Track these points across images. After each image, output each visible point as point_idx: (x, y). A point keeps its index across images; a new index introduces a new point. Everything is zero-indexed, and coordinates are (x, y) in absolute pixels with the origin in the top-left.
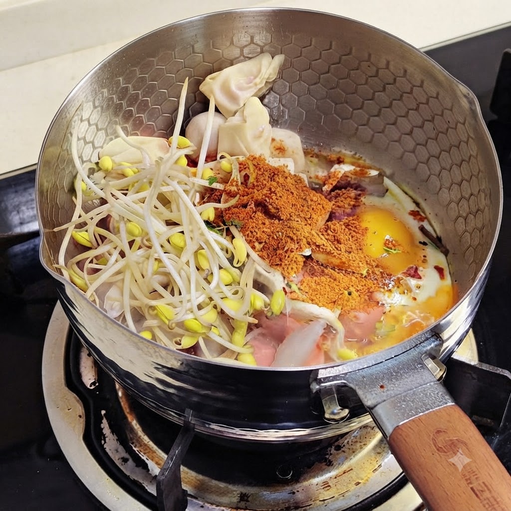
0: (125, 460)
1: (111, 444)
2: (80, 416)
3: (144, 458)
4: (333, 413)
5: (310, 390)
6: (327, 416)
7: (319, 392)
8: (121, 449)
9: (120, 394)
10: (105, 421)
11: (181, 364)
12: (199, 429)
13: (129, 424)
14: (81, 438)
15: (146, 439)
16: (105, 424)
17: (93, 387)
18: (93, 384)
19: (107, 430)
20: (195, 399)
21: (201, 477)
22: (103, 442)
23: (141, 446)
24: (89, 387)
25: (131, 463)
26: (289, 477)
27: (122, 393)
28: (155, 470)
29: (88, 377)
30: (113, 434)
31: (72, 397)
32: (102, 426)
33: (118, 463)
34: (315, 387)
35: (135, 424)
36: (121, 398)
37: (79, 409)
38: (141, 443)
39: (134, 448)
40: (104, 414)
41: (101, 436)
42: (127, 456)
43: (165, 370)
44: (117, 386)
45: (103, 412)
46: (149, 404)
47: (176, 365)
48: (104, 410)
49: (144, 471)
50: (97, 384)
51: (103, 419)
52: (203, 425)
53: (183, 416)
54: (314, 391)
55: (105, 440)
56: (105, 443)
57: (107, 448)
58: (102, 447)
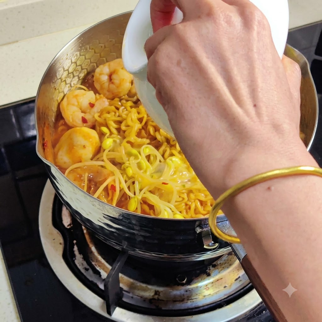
0: (87, 270)
1: (79, 261)
2: (61, 244)
3: (98, 269)
4: (209, 246)
6: (205, 247)
7: (201, 233)
8: (85, 263)
9: (85, 231)
11: (120, 215)
12: (131, 252)
13: (90, 249)
14: (61, 256)
15: (100, 258)
16: (76, 248)
17: (69, 227)
18: (70, 225)
19: (77, 253)
21: (132, 280)
23: (96, 262)
24: (66, 226)
25: (91, 271)
26: (184, 282)
28: (104, 275)
29: (66, 221)
30: (80, 255)
31: (55, 232)
32: (74, 249)
33: (83, 271)
34: (198, 230)
35: (93, 249)
36: (86, 233)
37: (61, 239)
38: (97, 261)
39: (92, 263)
40: (76, 243)
41: (73, 255)
42: (88, 267)
44: (83, 227)
45: (75, 242)
46: (101, 238)
48: (76, 240)
49: (98, 276)
50: (72, 225)
51: (74, 245)
52: (134, 250)
53: (121, 245)
54: (198, 232)
56: (75, 259)
57: (76, 262)
58: (74, 262)
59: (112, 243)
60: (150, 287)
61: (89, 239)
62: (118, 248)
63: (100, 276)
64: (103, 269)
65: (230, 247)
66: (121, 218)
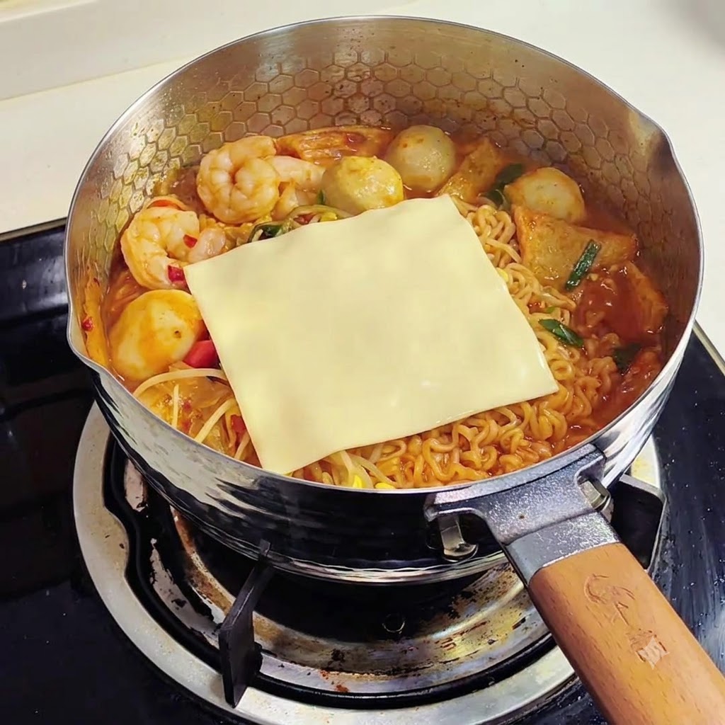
0: (180, 603)
1: (163, 584)
2: (122, 546)
3: (205, 601)
4: (453, 549)
5: (425, 519)
6: (446, 552)
7: (436, 521)
8: (176, 588)
9: (176, 519)
10: (155, 551)
11: (254, 483)
12: (279, 565)
13: (188, 557)
14: (123, 574)
15: (209, 576)
16: (155, 556)
17: (140, 510)
18: (142, 504)
19: (157, 566)
20: (271, 526)
21: (281, 628)
22: (152, 580)
23: (202, 586)
24: (134, 507)
25: (188, 606)
26: (400, 630)
27: (179, 518)
28: (219, 615)
29: (135, 495)
30: (166, 571)
31: (110, 519)
32: (152, 558)
33: (171, 606)
34: (431, 515)
35: (196, 558)
36: (178, 524)
37: (120, 535)
38: (204, 583)
39: (193, 589)
40: (154, 545)
41: (149, 571)
42: (181, 597)
43: (231, 488)
44: (172, 509)
46: (213, 532)
47: (245, 482)
48: (155, 538)
49: (207, 617)
50: (147, 505)
51: (153, 549)
52: (288, 561)
53: (257, 549)
54: (430, 520)
55: (154, 578)
56: (155, 580)
57: (156, 587)
58: (151, 586)
59: (238, 544)
60: (322, 642)
61: (185, 535)
62: (248, 555)
63: (211, 618)
64: (218, 603)
65: (503, 552)
66: (256, 488)
